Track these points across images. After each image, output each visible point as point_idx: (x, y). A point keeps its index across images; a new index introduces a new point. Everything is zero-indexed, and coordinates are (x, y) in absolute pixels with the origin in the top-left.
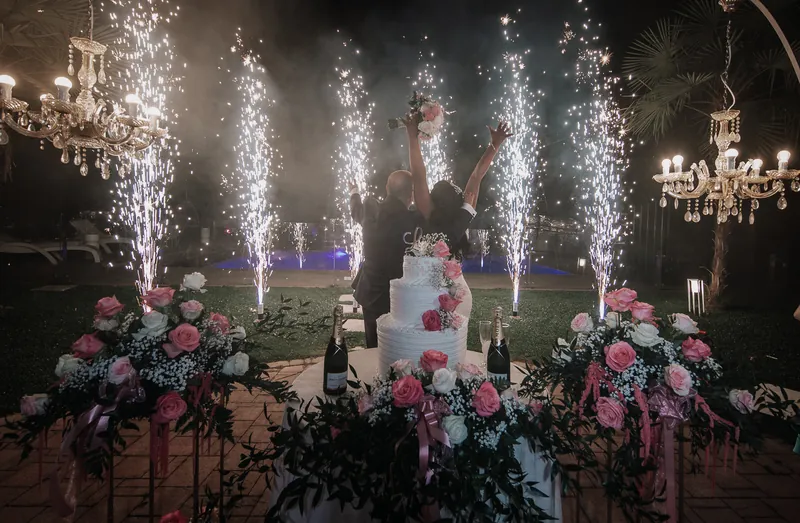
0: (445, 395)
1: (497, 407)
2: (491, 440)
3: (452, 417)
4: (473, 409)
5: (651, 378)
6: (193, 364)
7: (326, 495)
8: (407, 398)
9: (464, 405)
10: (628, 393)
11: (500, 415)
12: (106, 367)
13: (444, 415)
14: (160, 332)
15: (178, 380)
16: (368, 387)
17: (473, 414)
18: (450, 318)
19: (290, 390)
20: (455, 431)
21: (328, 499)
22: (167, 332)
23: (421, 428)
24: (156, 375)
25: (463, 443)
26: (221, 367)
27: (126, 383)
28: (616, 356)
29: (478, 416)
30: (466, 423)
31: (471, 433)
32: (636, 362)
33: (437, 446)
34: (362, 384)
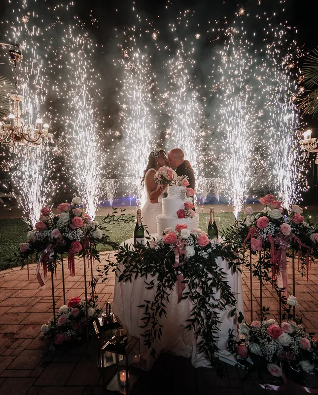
0: (186, 239)
1: (208, 243)
2: (205, 255)
3: (189, 247)
4: (197, 244)
5: (276, 231)
6: (82, 232)
7: (140, 274)
8: (170, 239)
9: (194, 243)
10: (265, 237)
11: (209, 246)
12: (50, 232)
13: (185, 245)
14: (67, 220)
15: (77, 238)
16: (154, 239)
17: (198, 246)
18: (189, 212)
19: (120, 246)
20: (190, 252)
21: (141, 276)
22: (70, 220)
23: (176, 251)
24: (69, 236)
25: (194, 256)
26: (92, 235)
27: (58, 238)
28: (261, 222)
29: (200, 246)
30: (194, 249)
31: (196, 253)
32: (269, 224)
33: (182, 256)
34: (151, 237)
